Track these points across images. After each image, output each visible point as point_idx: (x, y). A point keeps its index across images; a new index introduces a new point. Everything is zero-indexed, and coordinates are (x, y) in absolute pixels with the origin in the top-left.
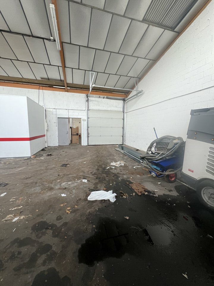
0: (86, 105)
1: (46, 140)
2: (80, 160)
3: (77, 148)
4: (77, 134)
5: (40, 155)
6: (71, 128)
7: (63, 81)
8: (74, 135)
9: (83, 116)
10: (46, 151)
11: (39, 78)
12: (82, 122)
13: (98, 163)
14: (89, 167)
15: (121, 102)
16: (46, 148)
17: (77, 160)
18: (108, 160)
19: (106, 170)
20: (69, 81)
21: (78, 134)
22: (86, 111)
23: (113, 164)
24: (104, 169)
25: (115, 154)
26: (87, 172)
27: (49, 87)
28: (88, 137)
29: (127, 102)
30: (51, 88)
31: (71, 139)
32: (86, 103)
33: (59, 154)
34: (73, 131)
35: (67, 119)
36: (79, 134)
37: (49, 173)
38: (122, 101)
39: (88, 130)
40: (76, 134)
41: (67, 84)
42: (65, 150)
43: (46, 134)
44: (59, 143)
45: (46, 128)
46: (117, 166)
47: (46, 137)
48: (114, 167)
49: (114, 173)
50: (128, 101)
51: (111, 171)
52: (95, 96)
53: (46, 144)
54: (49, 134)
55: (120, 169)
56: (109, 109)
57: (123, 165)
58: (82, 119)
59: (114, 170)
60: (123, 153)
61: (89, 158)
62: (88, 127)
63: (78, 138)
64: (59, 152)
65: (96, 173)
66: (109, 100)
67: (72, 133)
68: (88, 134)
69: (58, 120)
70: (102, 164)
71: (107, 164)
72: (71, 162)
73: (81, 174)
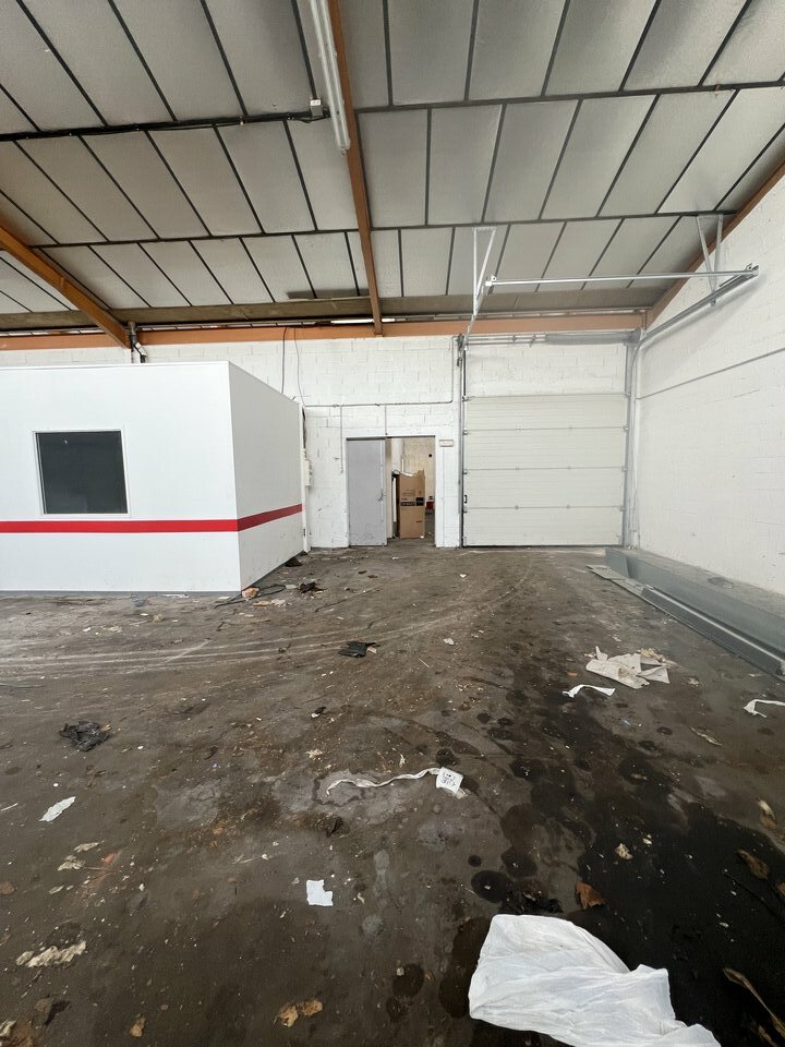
0: (456, 381)
1: (304, 526)
2: (427, 626)
3: (417, 560)
4: (420, 501)
5: (275, 585)
6: (394, 476)
7: (367, 292)
8: (405, 504)
9: (443, 426)
10: (299, 569)
11: (281, 298)
12: (439, 451)
13: (516, 648)
14: (469, 671)
15: (619, 350)
16: (303, 554)
17: (415, 620)
18: (565, 632)
19: (565, 708)
20: (389, 289)
21: (422, 499)
22: (455, 406)
23: (600, 664)
24: (555, 695)
25: (593, 597)
26: (462, 708)
27: (316, 325)
28: (463, 512)
29: (647, 349)
30: (326, 330)
31: (395, 520)
32: (457, 371)
33: (344, 584)
34: (402, 491)
35: (382, 443)
36: (427, 500)
37: (282, 687)
38: (621, 348)
39: (461, 482)
40: (415, 503)
41: (381, 302)
42: (371, 567)
43: (303, 502)
44: (350, 535)
45: (305, 481)
46: (628, 682)
47: (304, 513)
48: (610, 692)
49: (619, 741)
50: (653, 344)
51: (597, 714)
52: (492, 338)
53: (305, 540)
54: (315, 502)
55: (654, 711)
56: (558, 387)
57: (664, 677)
58: (437, 439)
59: (612, 712)
60: (638, 593)
61: (468, 615)
62: (463, 473)
63: (423, 518)
64: (347, 576)
65: (509, 722)
66: (557, 346)
67: (401, 497)
68: (463, 499)
69: (348, 448)
70: (534, 658)
71: (565, 664)
72: (384, 630)
73: (428, 718)
